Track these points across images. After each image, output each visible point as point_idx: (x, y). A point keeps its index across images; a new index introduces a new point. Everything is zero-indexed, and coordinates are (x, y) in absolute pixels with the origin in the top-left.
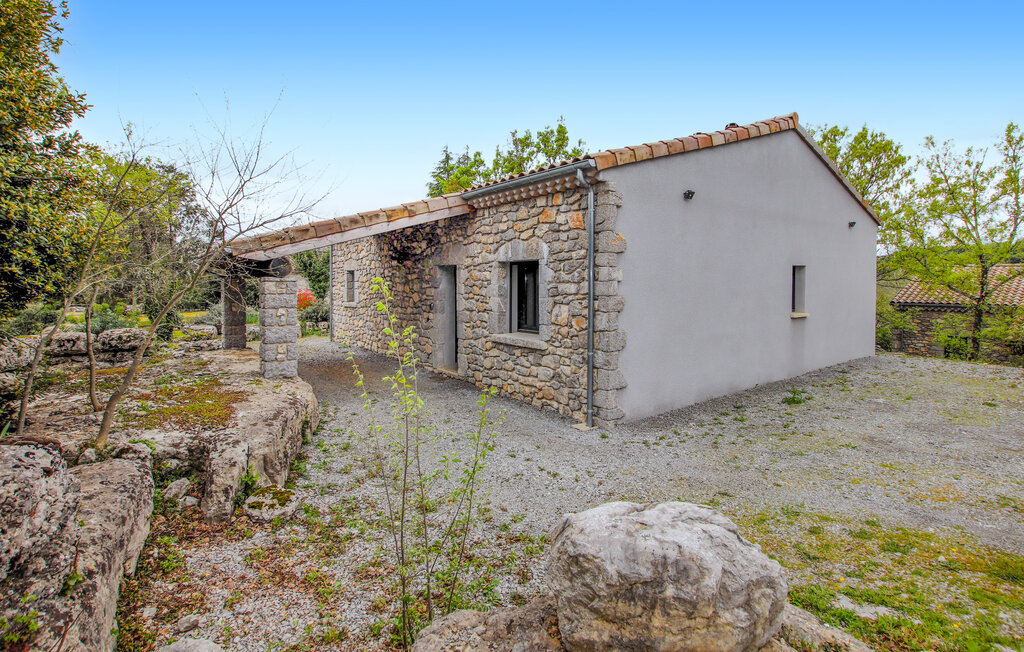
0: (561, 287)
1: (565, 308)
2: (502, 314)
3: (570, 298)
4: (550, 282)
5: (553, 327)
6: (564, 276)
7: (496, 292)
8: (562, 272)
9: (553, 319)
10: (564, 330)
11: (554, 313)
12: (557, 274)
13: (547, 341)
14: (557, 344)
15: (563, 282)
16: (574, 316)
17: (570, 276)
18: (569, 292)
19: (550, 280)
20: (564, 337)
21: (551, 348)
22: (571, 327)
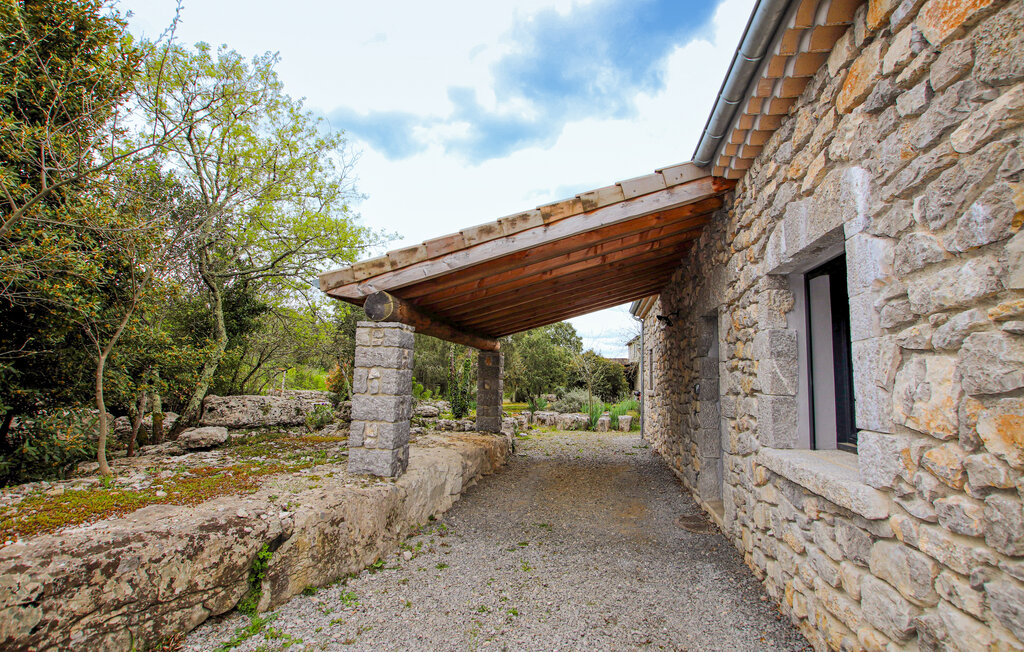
0: (920, 288)
1: (942, 366)
2: (783, 399)
3: (961, 320)
4: (881, 283)
5: (901, 442)
6: (928, 241)
7: (765, 348)
8: (919, 232)
9: (899, 412)
10: (947, 457)
11: (901, 387)
12: (901, 246)
13: (886, 491)
14: (919, 507)
15: (928, 265)
16: (984, 396)
17: (952, 233)
18: (950, 296)
19: (880, 273)
20: (945, 486)
21: (897, 518)
22: (978, 446)
